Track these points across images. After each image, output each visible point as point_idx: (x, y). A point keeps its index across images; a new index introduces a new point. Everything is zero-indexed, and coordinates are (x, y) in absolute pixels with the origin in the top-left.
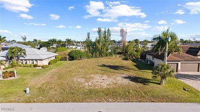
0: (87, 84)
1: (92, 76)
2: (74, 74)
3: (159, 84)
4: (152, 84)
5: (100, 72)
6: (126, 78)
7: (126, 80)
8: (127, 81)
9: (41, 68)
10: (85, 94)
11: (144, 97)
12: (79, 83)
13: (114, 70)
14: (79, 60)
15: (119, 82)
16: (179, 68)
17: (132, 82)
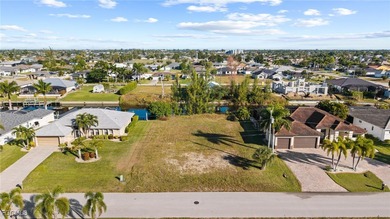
0: (181, 168)
1: (186, 154)
2: (163, 152)
3: (260, 168)
4: (252, 169)
5: (195, 147)
6: (225, 158)
7: (225, 161)
8: (226, 164)
9: (118, 140)
10: (181, 181)
11: (238, 186)
12: (172, 167)
13: (212, 144)
14: (165, 120)
15: (217, 165)
16: (292, 144)
17: (231, 166)
